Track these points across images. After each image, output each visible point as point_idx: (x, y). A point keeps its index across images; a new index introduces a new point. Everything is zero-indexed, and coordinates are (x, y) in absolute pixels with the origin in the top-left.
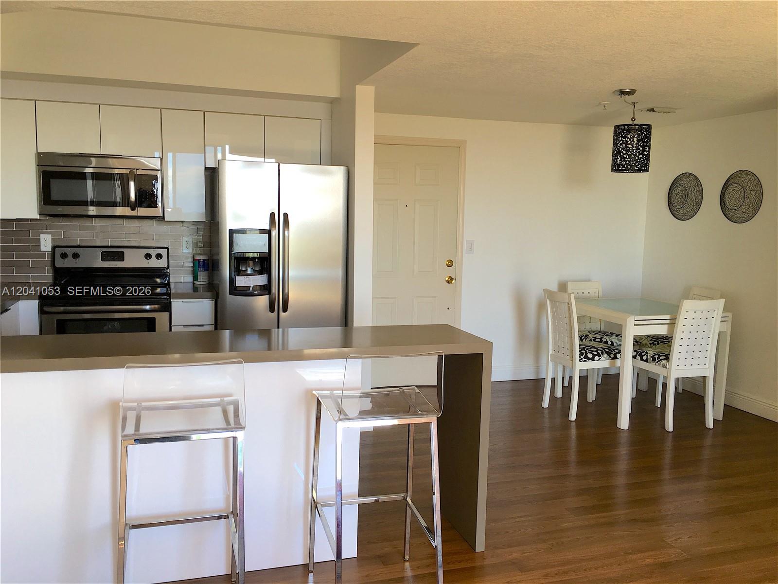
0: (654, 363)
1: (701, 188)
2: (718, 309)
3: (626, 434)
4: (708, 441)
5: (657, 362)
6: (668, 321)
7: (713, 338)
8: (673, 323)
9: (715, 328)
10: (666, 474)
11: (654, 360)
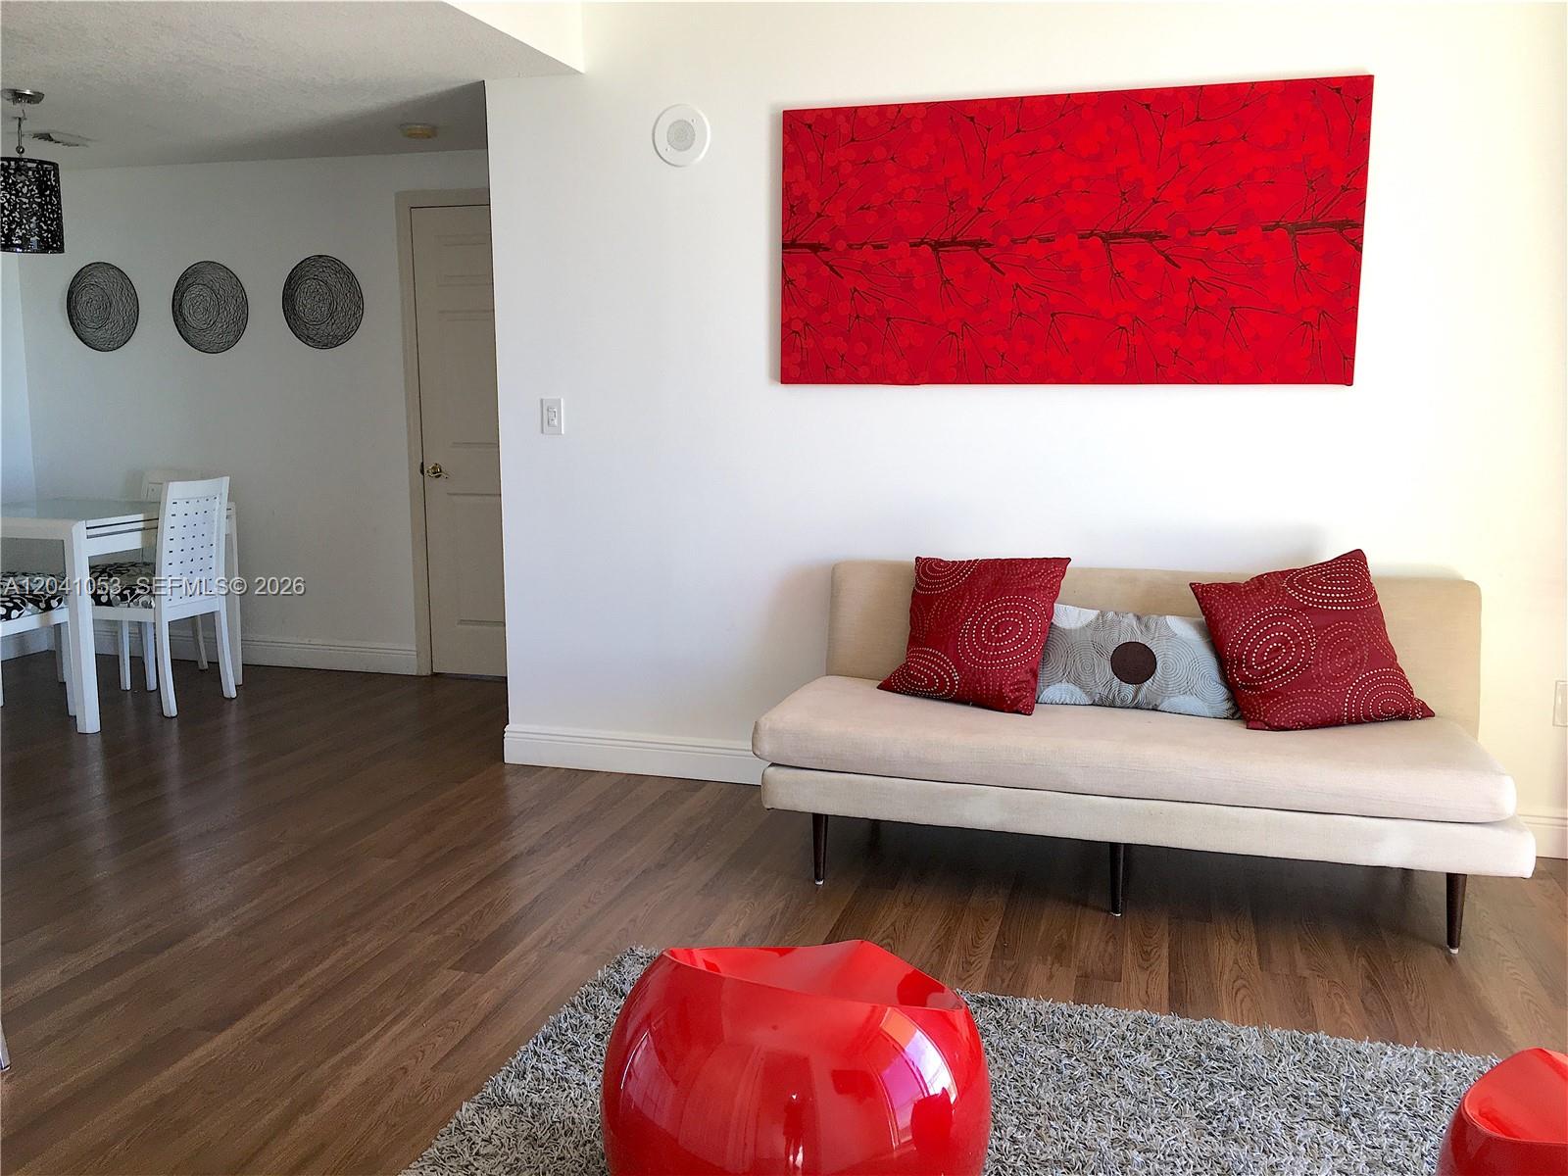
0: (124, 605)
1: (133, 292)
2: (221, 494)
3: (98, 739)
4: (232, 717)
5: (132, 601)
6: (141, 525)
7: (218, 545)
8: (151, 527)
9: (219, 528)
10: (174, 784)
11: (124, 598)
